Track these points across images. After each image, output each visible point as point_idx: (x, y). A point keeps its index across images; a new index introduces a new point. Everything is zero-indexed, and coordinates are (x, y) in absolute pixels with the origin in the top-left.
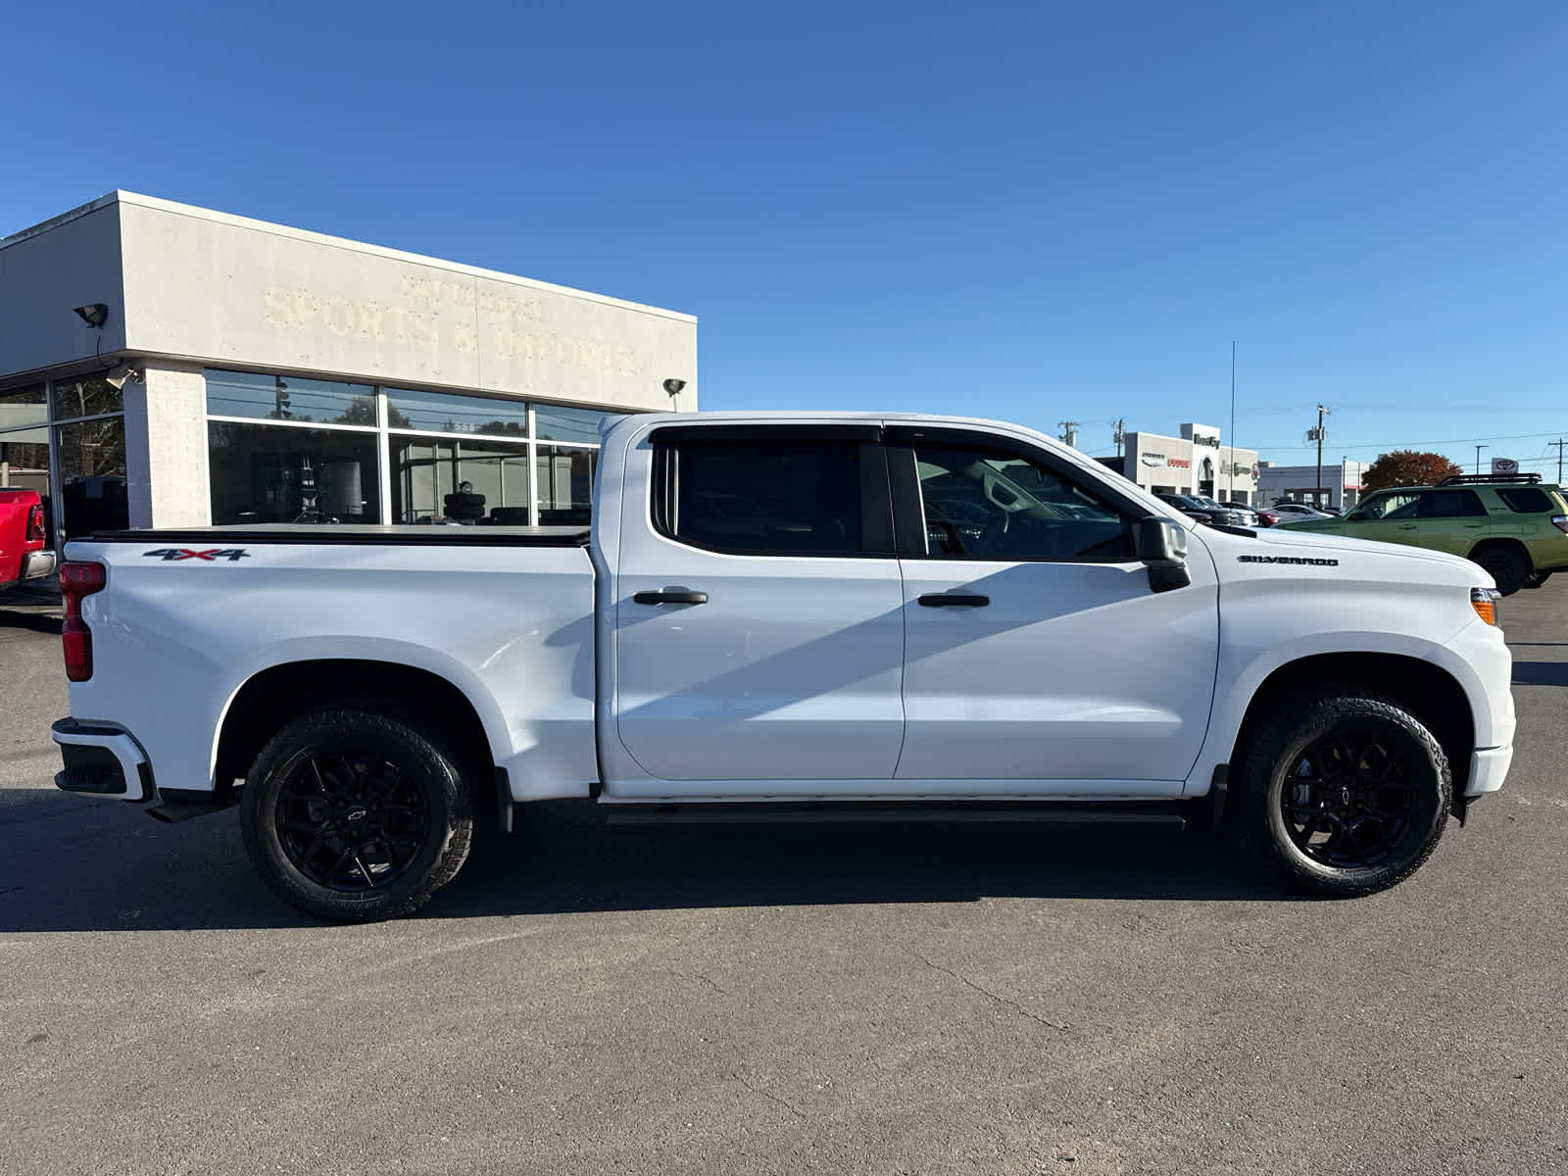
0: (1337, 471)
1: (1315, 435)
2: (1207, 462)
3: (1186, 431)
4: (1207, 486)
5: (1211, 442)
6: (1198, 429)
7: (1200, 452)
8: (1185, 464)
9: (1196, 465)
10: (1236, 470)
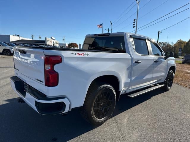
0: (65, 44)
1: (64, 40)
2: (54, 42)
3: (51, 38)
4: (54, 45)
5: (54, 39)
6: (53, 38)
7: (53, 41)
8: (52, 42)
9: (53, 42)
10: (57, 43)
